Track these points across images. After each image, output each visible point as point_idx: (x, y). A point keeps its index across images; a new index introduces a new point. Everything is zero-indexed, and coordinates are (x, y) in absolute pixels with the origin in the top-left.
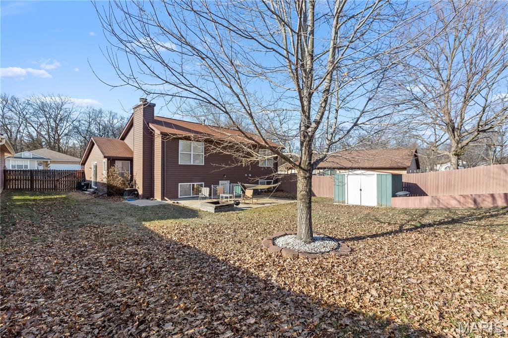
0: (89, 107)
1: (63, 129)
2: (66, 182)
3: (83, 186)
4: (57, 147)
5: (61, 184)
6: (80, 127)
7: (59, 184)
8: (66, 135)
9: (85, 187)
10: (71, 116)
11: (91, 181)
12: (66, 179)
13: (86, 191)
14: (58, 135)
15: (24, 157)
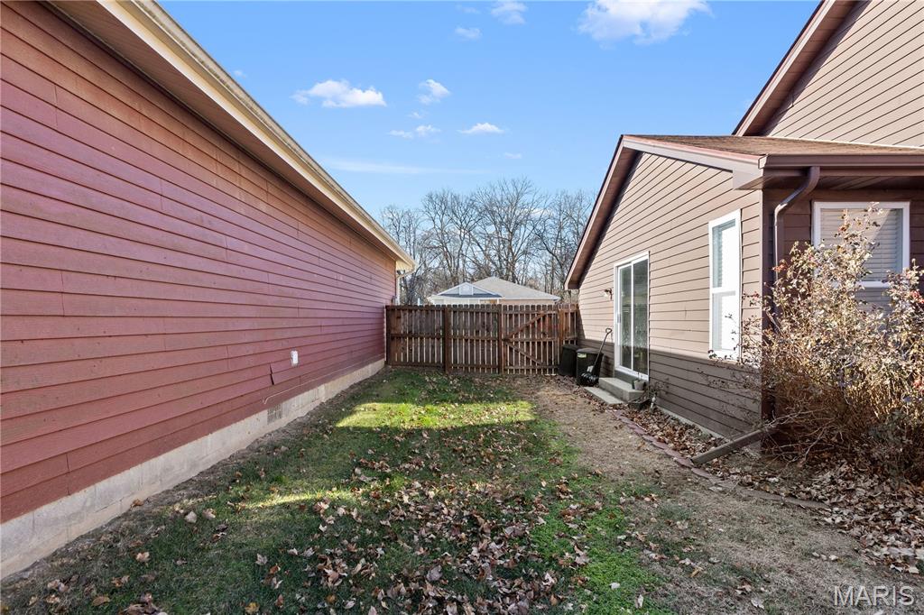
0: (560, 193)
1: (520, 242)
2: (528, 343)
3: (584, 363)
4: (510, 277)
5: (517, 351)
6: (545, 235)
7: (511, 349)
8: (525, 253)
9: (590, 369)
10: (532, 215)
11: (612, 345)
12: (528, 335)
13: (595, 384)
14: (513, 254)
15: (464, 294)
